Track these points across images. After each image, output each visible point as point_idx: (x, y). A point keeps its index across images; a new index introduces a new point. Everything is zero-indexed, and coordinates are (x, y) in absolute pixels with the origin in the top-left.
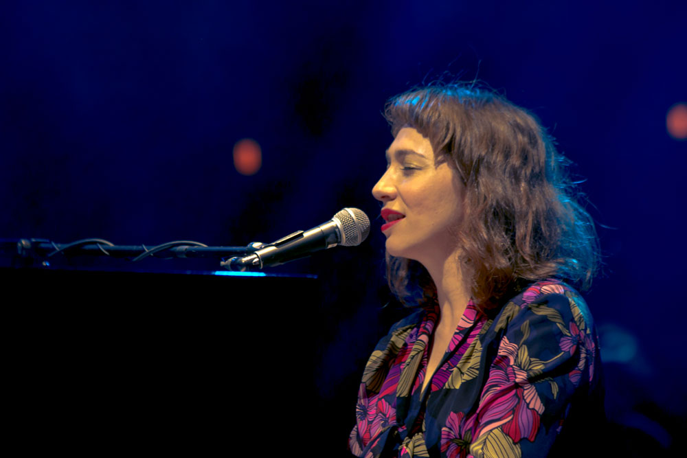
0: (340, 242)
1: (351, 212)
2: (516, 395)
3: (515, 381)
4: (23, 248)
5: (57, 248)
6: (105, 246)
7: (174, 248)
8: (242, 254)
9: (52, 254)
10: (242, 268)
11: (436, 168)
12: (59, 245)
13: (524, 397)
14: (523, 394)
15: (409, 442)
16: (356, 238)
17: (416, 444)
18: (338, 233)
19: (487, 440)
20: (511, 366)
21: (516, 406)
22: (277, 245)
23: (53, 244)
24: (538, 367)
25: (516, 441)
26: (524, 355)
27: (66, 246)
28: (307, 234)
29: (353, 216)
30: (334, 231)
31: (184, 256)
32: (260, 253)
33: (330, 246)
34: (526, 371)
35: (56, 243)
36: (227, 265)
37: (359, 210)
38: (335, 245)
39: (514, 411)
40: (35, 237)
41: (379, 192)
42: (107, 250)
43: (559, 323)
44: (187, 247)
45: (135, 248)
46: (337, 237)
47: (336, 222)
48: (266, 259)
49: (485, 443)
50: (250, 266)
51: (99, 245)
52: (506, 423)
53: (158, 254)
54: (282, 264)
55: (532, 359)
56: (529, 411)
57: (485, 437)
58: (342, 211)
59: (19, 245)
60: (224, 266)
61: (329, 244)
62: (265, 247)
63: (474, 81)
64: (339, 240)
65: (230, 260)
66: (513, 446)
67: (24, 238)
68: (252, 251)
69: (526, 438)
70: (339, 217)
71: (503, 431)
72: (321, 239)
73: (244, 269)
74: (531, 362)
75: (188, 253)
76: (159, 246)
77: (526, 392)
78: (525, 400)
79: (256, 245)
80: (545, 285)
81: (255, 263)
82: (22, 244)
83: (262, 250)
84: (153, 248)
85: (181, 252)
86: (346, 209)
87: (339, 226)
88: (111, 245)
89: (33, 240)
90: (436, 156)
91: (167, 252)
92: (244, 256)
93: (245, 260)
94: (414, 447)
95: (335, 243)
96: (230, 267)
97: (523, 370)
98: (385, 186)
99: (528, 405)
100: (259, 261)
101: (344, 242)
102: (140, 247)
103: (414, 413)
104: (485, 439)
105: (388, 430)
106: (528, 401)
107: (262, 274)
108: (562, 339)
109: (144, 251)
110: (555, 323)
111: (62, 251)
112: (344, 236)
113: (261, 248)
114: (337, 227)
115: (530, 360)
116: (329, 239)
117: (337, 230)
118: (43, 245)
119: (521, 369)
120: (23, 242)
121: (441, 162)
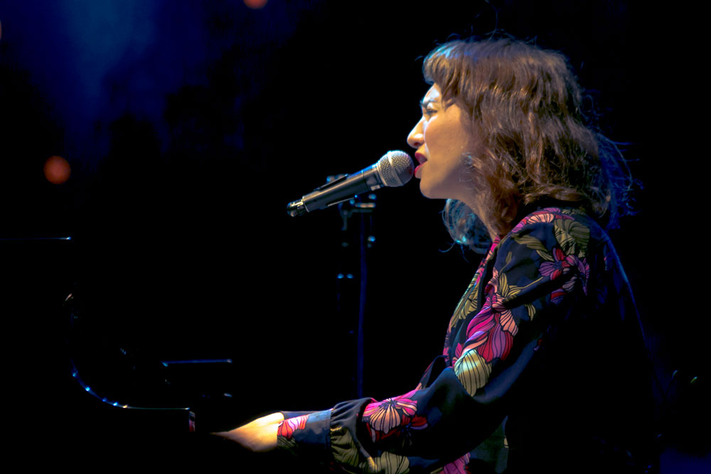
2: (494, 319)
3: (492, 307)
10: (290, 213)
11: (446, 110)
13: (500, 321)
14: (500, 318)
18: (378, 176)
19: (463, 361)
20: (495, 294)
21: (491, 329)
24: (515, 292)
25: (488, 360)
26: (504, 284)
30: (375, 176)
34: (504, 297)
38: (377, 186)
39: (490, 333)
41: (411, 140)
43: (539, 250)
50: (296, 211)
52: (480, 346)
55: (511, 287)
56: (502, 333)
61: (370, 186)
63: (494, 32)
64: (379, 182)
66: (486, 365)
69: (498, 358)
71: (478, 352)
74: (509, 289)
77: (502, 317)
78: (501, 324)
80: (533, 215)
86: (390, 152)
90: (446, 99)
98: (416, 133)
99: (503, 327)
106: (503, 324)
108: (543, 265)
110: (535, 250)
114: (377, 172)
115: (509, 287)
116: (369, 182)
119: (501, 297)
121: (450, 105)
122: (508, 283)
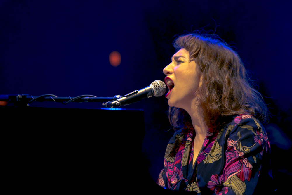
0: (154, 95)
1: (158, 82)
2: (240, 162)
3: (239, 156)
4: (19, 98)
5: (33, 98)
6: (54, 97)
7: (83, 98)
8: (112, 100)
9: (31, 101)
10: (111, 107)
11: (189, 63)
12: (34, 97)
13: (243, 163)
14: (243, 161)
15: (190, 187)
16: (160, 93)
17: (193, 188)
18: (153, 91)
19: (231, 181)
20: (236, 150)
21: (241, 166)
22: (126, 96)
23: (31, 96)
24: (247, 150)
25: (243, 180)
26: (240, 146)
27: (37, 97)
28: (139, 92)
29: (159, 84)
30: (151, 90)
31: (87, 102)
32: (119, 100)
33: (149, 97)
34: (243, 152)
35: (33, 96)
36: (105, 105)
37: (161, 81)
38: (151, 96)
39: (241, 168)
40: (24, 94)
42: (54, 99)
43: (253, 130)
44: (88, 97)
45: (66, 98)
46: (152, 93)
47: (152, 86)
48: (122, 102)
49: (230, 182)
50: (115, 106)
51: (51, 97)
52: (238, 173)
53: (76, 101)
54: (129, 104)
55: (244, 147)
56: (247, 168)
57: (230, 179)
58: (154, 82)
59: (17, 97)
60: (104, 106)
61: (149, 96)
62: (121, 97)
64: (153, 94)
65: (107, 103)
67: (19, 94)
68: (116, 99)
69: (247, 180)
70: (153, 84)
71: (237, 176)
72: (146, 94)
73: (113, 107)
74: (243, 148)
75: (89, 100)
76: (76, 97)
78: (244, 164)
79: (118, 96)
80: (243, 115)
81: (117, 104)
82: (18, 96)
83: (120, 99)
84: (74, 98)
85: (86, 100)
86: (156, 81)
87: (153, 88)
88: (56, 97)
89: (23, 95)
90: (190, 58)
91: (80, 100)
92: (113, 101)
93: (113, 103)
94: (193, 189)
95: (151, 95)
96: (106, 107)
97: (241, 151)
98: (169, 68)
99: (246, 166)
100: (119, 103)
101: (155, 95)
102: (69, 98)
103: (191, 174)
104: (230, 180)
105: (180, 182)
107: (120, 109)
108: (255, 137)
109: (70, 99)
111: (36, 99)
112: (155, 92)
113: (120, 98)
114: (152, 88)
115: (243, 147)
116: (149, 94)
117: (152, 90)
118: (27, 97)
119: (240, 151)
120: (19, 96)
121: (193, 60)
122: (242, 145)
